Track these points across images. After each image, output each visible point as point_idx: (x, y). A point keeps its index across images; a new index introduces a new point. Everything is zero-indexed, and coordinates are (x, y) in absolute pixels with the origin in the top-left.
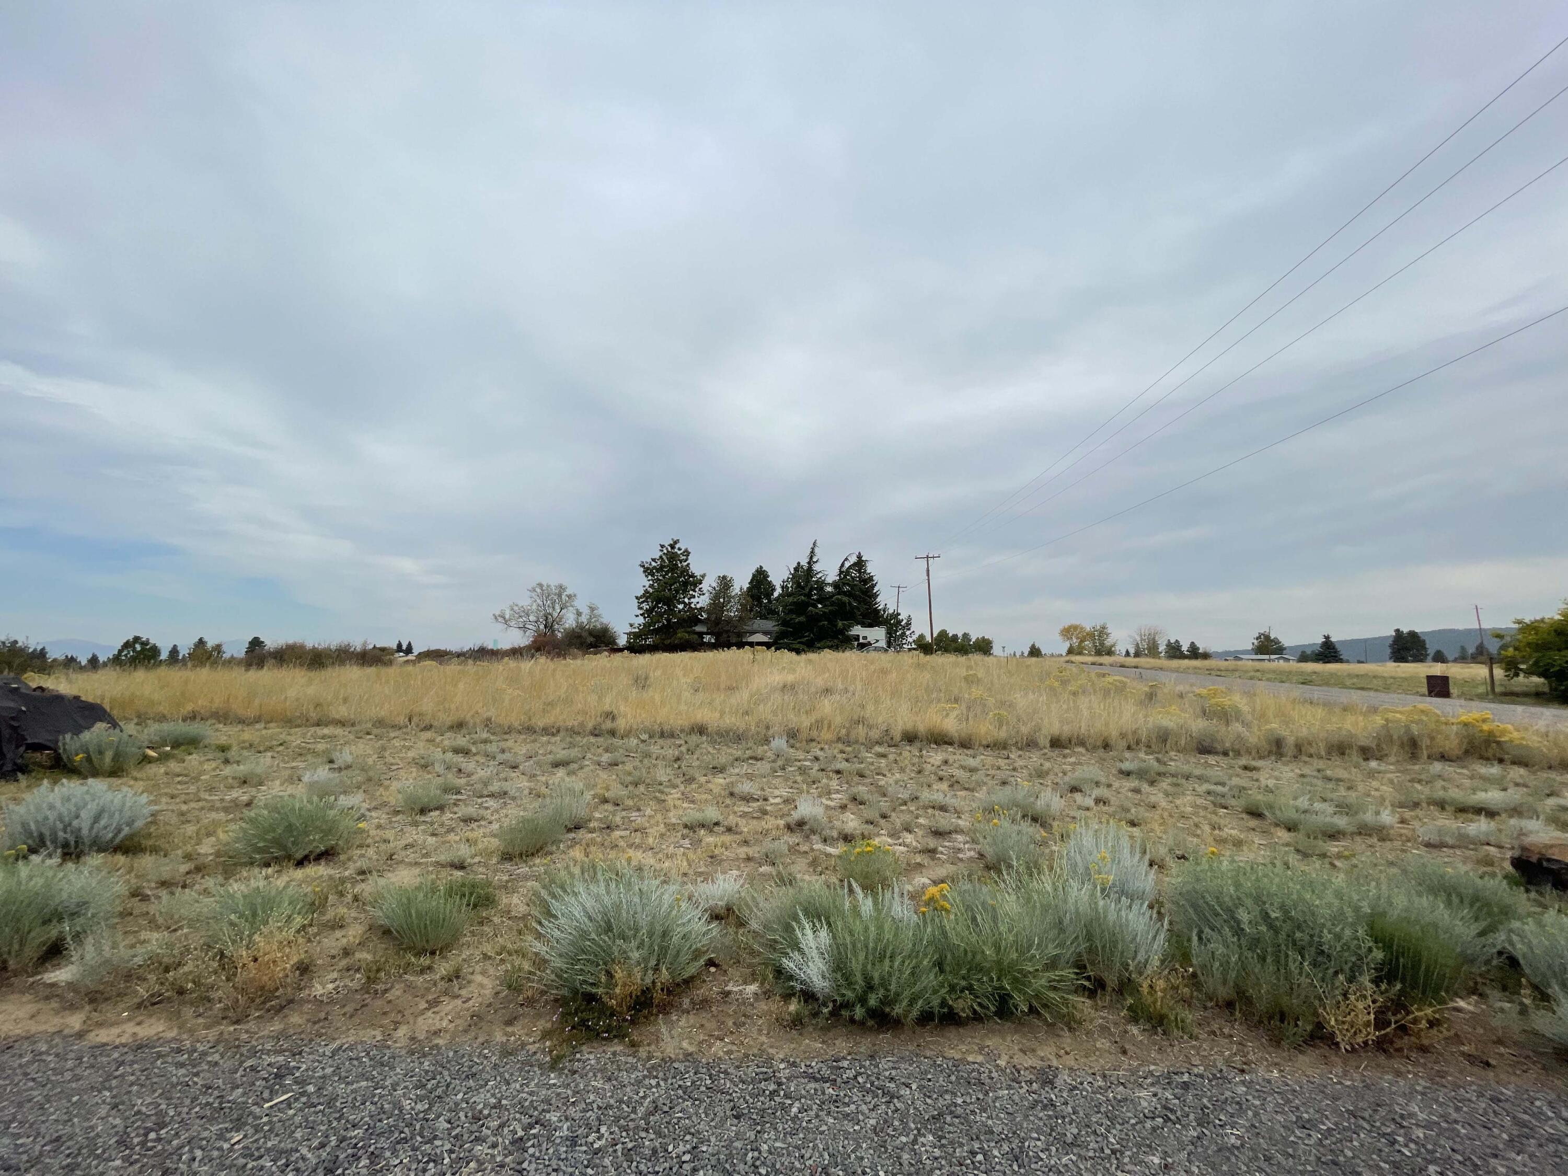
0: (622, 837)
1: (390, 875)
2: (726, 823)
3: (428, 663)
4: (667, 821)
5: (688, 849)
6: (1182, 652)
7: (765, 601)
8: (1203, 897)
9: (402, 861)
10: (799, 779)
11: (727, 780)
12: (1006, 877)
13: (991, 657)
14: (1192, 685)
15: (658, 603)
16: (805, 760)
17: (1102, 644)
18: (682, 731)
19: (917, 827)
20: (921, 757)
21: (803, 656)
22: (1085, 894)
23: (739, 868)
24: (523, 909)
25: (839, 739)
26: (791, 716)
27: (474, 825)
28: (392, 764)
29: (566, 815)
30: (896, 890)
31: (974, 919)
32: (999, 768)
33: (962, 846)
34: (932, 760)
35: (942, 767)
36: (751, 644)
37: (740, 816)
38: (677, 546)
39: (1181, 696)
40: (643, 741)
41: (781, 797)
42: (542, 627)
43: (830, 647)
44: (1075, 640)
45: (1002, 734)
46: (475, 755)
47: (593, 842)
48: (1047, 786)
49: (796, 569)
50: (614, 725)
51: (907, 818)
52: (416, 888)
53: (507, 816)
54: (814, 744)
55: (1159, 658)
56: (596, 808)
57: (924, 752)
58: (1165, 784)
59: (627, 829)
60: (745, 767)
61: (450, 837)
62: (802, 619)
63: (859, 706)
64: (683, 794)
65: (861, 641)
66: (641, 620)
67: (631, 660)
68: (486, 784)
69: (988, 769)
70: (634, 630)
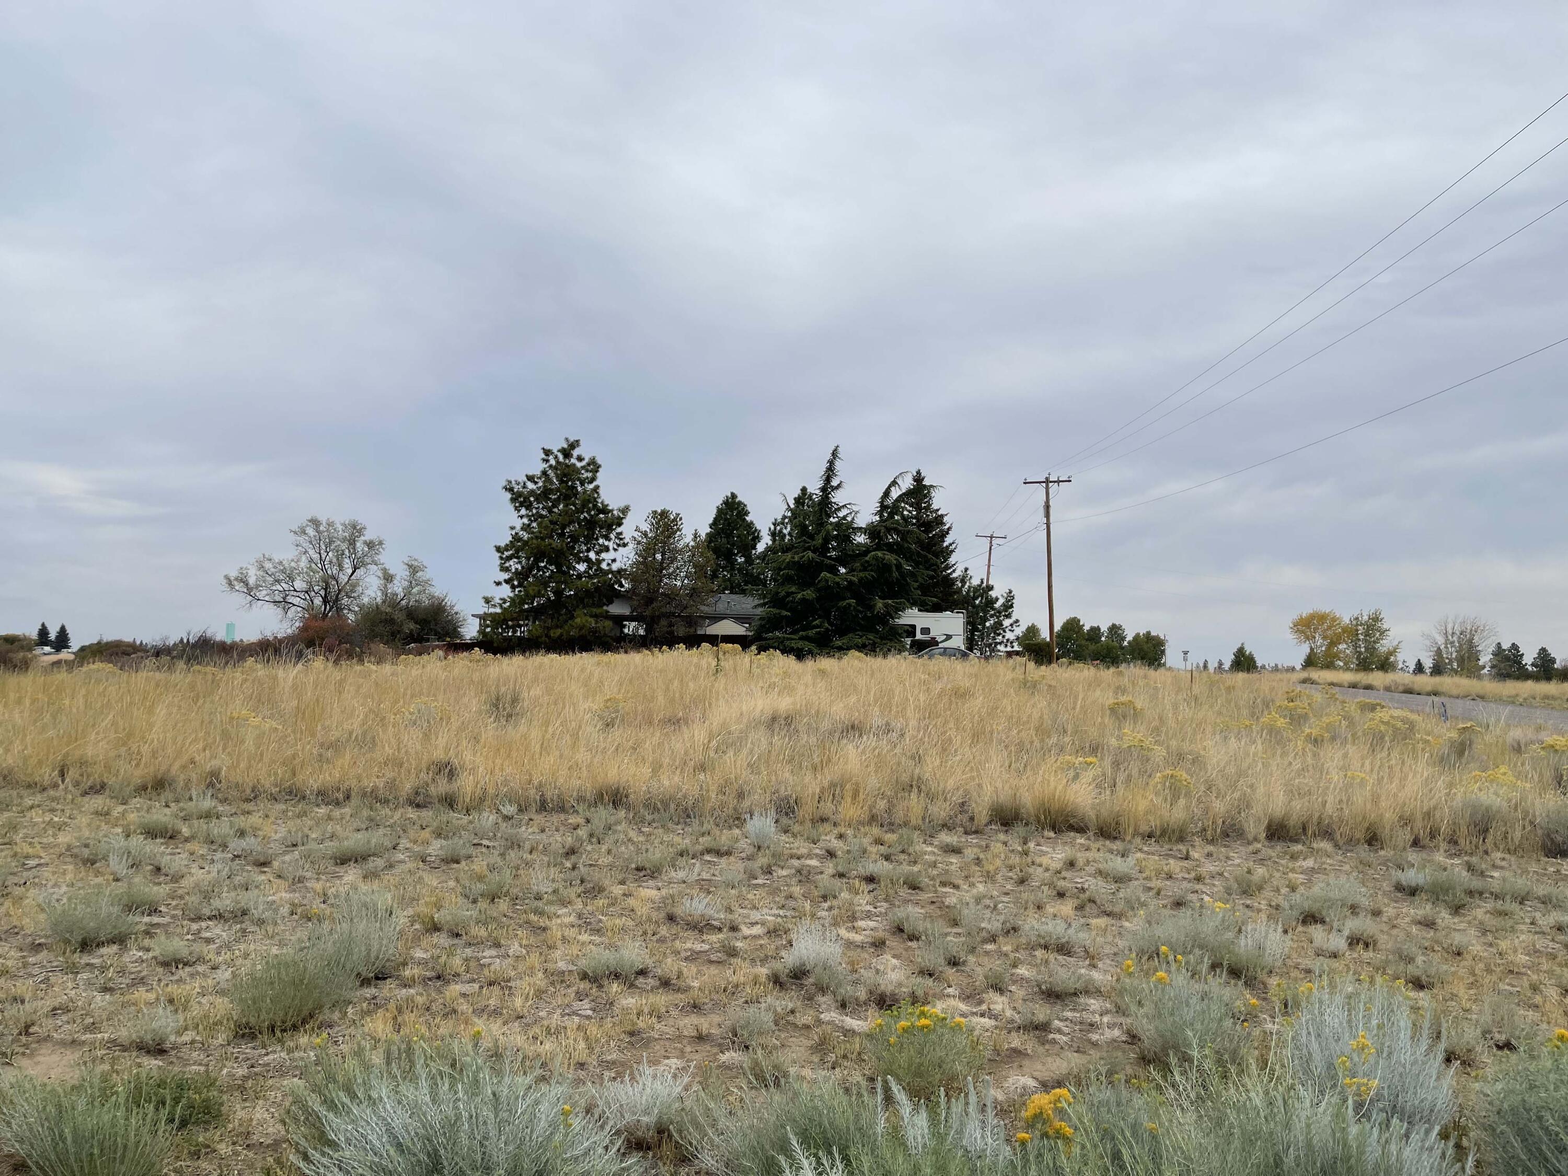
0: (464, 995)
1: (25, 1062)
2: (659, 972)
3: (97, 666)
4: (550, 966)
5: (588, 1018)
6: (1522, 667)
7: (741, 560)
8: (1540, 1118)
9: (48, 1038)
10: (797, 890)
11: (664, 892)
12: (1177, 1078)
13: (1162, 670)
14: (1539, 729)
15: (537, 561)
16: (809, 856)
17: (1371, 649)
18: (581, 799)
19: (1015, 982)
20: (1026, 853)
21: (810, 665)
22: (1324, 1114)
23: (682, 1055)
24: (274, 1129)
25: (873, 819)
26: (786, 774)
27: (184, 972)
28: (27, 857)
29: (359, 952)
30: (973, 1099)
31: (1116, 1156)
32: (1170, 877)
33: (1097, 1018)
34: (1045, 861)
35: (1064, 874)
36: (714, 640)
37: (686, 959)
38: (575, 453)
39: (1518, 749)
40: (507, 818)
41: (763, 924)
42: (318, 601)
43: (861, 648)
44: (1319, 641)
45: (1178, 814)
46: (187, 840)
47: (410, 1003)
48: (1259, 911)
49: (799, 501)
50: (455, 786)
51: (997, 965)
52: (73, 1088)
53: (246, 956)
54: (827, 827)
55: (1479, 677)
56: (417, 939)
57: (1032, 845)
58: (1481, 911)
59: (474, 981)
60: (696, 870)
61: (137, 995)
62: (809, 594)
63: (913, 758)
64: (580, 916)
65: (919, 636)
66: (506, 592)
67: (486, 666)
68: (207, 896)
69: (1148, 879)
70: (492, 610)
